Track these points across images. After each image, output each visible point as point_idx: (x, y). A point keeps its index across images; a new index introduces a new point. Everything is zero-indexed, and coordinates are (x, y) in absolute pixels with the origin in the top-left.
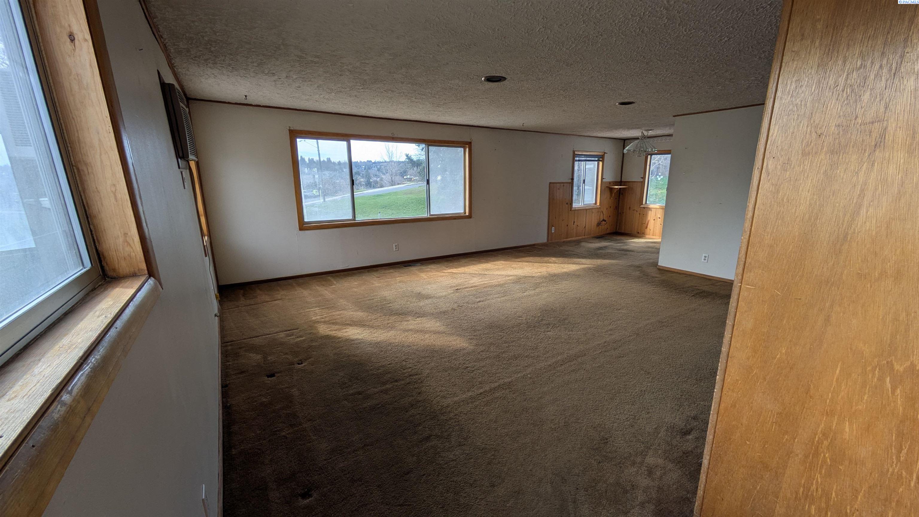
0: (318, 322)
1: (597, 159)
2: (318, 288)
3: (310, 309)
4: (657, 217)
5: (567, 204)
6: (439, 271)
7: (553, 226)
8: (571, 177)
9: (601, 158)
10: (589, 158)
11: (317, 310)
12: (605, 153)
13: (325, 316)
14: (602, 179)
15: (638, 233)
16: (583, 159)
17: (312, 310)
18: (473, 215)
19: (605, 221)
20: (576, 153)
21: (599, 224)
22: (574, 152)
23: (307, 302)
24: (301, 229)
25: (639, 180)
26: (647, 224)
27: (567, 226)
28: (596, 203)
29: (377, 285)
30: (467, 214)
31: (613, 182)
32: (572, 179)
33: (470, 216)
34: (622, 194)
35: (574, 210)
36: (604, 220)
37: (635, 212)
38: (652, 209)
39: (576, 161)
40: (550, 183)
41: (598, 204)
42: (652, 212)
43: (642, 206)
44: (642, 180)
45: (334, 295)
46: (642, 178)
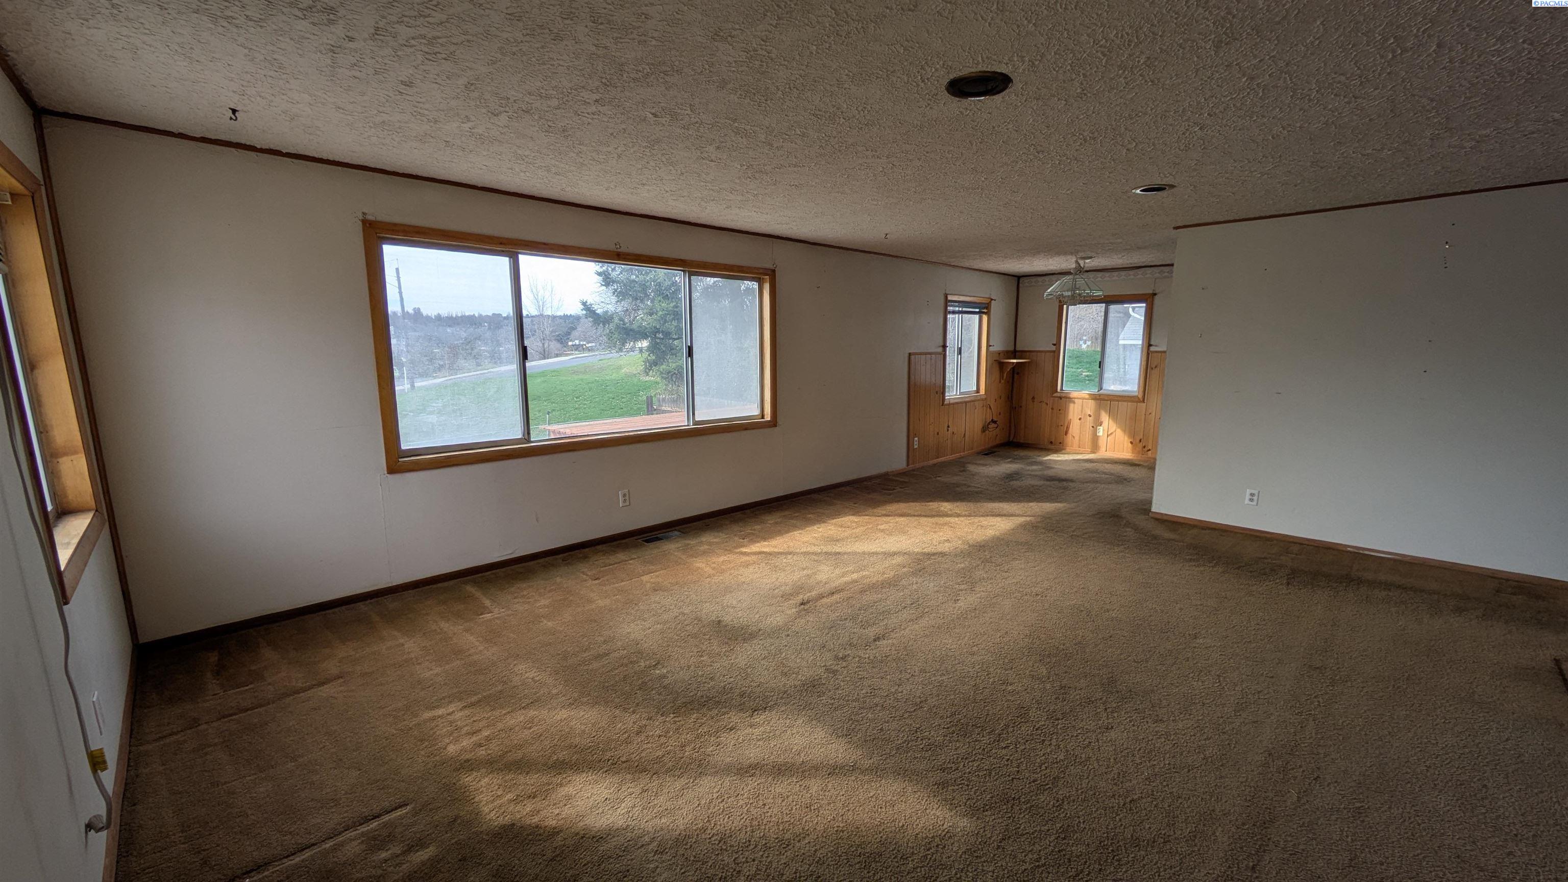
0: (468, 765)
1: (978, 310)
2: (444, 625)
3: (434, 708)
4: (1085, 414)
5: (937, 393)
6: (730, 552)
7: (915, 435)
8: (941, 344)
9: (984, 308)
10: (969, 307)
11: (456, 712)
12: (992, 300)
13: (486, 733)
14: (988, 346)
15: (1051, 442)
16: (957, 309)
17: (440, 712)
18: (779, 422)
19: (995, 422)
20: (950, 298)
21: (984, 429)
22: (946, 297)
23: (419, 682)
24: (393, 469)
25: (1048, 349)
26: (1068, 428)
27: (938, 434)
28: (978, 391)
29: (601, 603)
30: (768, 417)
31: (1003, 352)
32: (944, 347)
33: (773, 423)
34: (1018, 373)
35: (947, 405)
36: (993, 421)
37: (1044, 405)
38: (1076, 400)
39: (950, 312)
40: (910, 354)
41: (982, 392)
42: (1076, 405)
43: (1055, 395)
44: (1054, 348)
45: (495, 648)
46: (1054, 345)
